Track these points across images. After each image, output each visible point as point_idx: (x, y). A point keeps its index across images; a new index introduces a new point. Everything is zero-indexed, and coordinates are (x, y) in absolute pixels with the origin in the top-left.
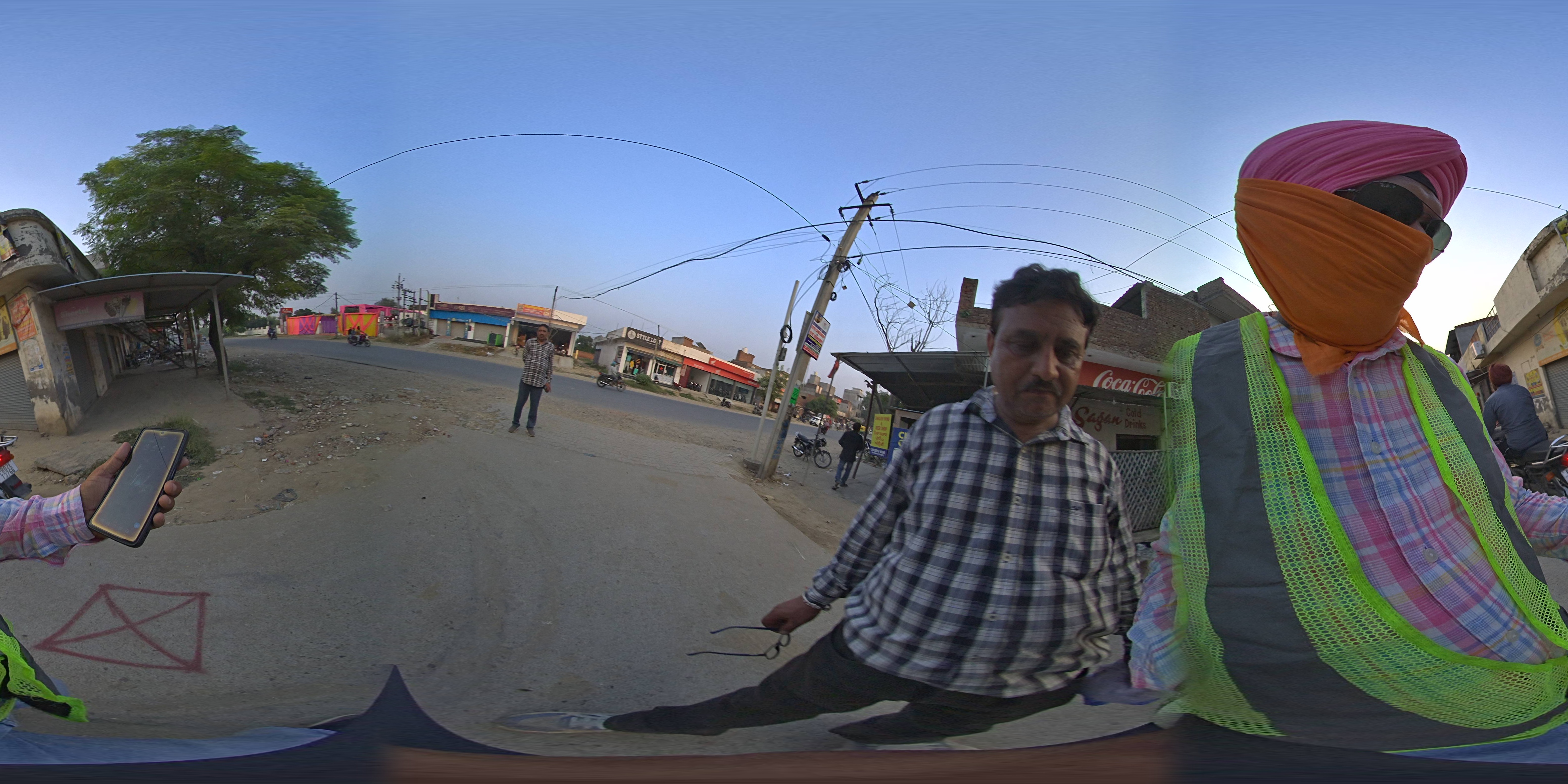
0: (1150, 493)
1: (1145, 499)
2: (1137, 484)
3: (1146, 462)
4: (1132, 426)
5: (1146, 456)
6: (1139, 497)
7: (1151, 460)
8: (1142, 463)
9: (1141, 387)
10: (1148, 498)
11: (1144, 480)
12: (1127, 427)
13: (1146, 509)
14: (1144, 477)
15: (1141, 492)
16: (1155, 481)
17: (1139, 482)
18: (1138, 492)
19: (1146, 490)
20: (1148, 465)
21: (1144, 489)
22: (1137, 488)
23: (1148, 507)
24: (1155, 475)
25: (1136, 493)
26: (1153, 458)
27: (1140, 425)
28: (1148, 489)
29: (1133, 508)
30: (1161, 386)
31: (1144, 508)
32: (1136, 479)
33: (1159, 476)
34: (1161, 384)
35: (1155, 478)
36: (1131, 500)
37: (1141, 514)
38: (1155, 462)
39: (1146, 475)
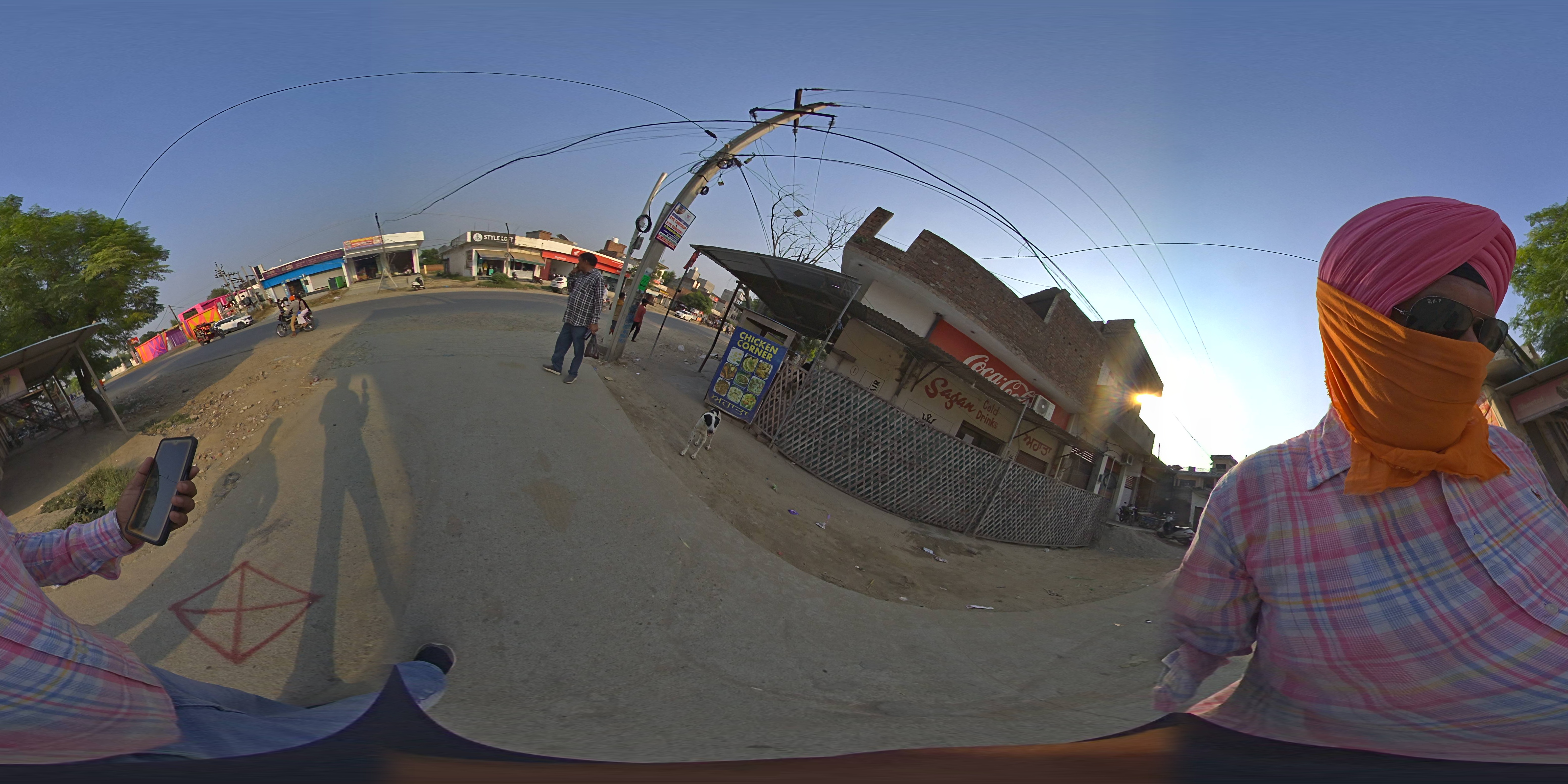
0: (962, 492)
2: (952, 477)
3: (975, 460)
4: (983, 420)
5: (977, 455)
6: (947, 490)
7: (981, 460)
8: (970, 458)
9: (1010, 386)
10: (956, 496)
11: (962, 477)
12: (977, 418)
13: (948, 505)
14: (964, 474)
15: (953, 487)
16: (973, 483)
17: (957, 476)
18: (950, 485)
19: (959, 488)
20: (975, 464)
21: (957, 486)
22: (950, 481)
23: (952, 505)
24: (976, 478)
25: (947, 486)
26: (984, 459)
27: (991, 423)
28: (961, 487)
29: (935, 498)
30: (1031, 396)
31: (946, 503)
32: (955, 472)
33: (980, 480)
34: (1032, 394)
35: (975, 480)
36: (937, 490)
37: (940, 508)
38: (984, 465)
39: (968, 472)
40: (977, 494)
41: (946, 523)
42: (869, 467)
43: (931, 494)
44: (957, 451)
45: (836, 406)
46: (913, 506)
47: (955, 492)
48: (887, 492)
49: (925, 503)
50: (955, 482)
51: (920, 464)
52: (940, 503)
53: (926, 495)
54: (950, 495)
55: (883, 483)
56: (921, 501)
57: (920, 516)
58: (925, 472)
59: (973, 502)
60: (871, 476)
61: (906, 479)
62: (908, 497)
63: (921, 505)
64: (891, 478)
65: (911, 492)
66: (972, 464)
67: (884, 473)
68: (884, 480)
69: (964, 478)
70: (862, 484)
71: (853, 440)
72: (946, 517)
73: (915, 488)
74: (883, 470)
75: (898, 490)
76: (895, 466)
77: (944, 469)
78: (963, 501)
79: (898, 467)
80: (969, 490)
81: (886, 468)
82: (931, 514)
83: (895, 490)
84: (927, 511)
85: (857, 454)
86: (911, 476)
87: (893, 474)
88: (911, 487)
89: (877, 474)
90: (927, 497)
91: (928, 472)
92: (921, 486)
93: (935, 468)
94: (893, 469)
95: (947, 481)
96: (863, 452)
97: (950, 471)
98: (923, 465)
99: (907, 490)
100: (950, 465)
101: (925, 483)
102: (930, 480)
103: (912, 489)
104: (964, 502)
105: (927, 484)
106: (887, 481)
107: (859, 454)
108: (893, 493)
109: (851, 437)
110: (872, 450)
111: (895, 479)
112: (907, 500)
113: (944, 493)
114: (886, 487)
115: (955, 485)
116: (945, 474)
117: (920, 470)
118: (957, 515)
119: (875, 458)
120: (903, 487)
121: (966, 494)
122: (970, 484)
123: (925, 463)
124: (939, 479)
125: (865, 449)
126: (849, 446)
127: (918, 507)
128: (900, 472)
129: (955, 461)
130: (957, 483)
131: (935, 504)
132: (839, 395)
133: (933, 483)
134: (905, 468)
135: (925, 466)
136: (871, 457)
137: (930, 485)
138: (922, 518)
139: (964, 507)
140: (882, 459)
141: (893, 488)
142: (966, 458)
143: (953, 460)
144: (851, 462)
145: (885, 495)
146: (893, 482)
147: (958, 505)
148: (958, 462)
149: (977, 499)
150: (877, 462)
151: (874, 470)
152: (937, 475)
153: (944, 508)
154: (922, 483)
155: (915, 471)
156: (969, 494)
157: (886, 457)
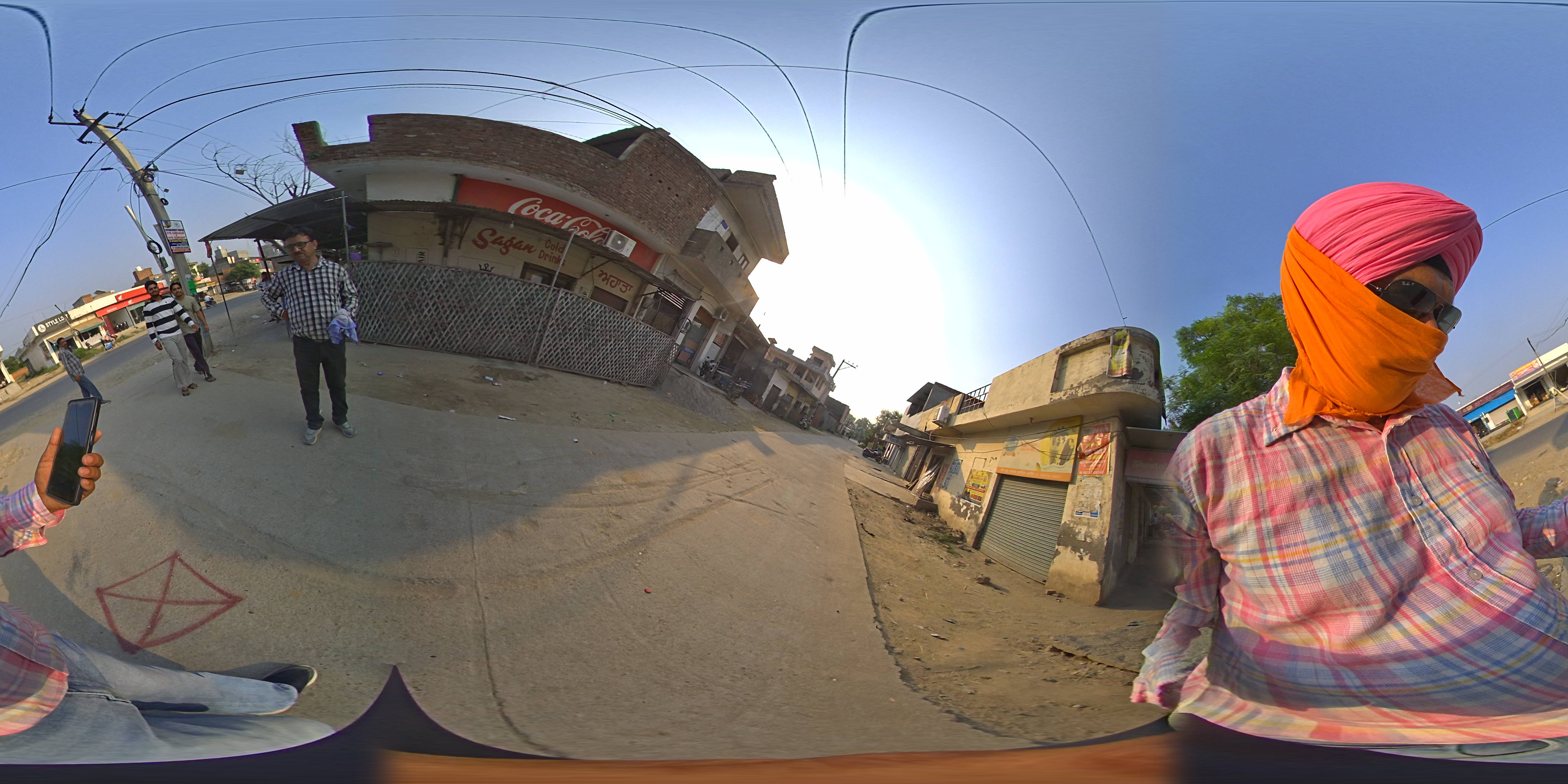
0: (516, 323)
1: (509, 328)
2: (503, 310)
3: (521, 291)
5: (523, 286)
6: (502, 323)
7: (528, 290)
8: (516, 290)
10: (512, 328)
11: (512, 309)
13: (506, 337)
14: (514, 305)
15: (506, 320)
16: (525, 313)
18: (503, 319)
19: (512, 319)
20: (523, 295)
21: (510, 318)
22: (502, 314)
23: (509, 337)
24: (527, 308)
25: (500, 319)
28: (515, 318)
29: (493, 333)
31: (504, 336)
32: (504, 305)
33: (532, 310)
35: (526, 310)
36: (493, 324)
37: (500, 341)
39: (517, 304)
40: (532, 323)
41: (509, 354)
42: (427, 321)
43: (488, 330)
44: (501, 285)
45: (383, 285)
46: (477, 344)
47: (510, 324)
48: (450, 337)
49: (485, 339)
50: (507, 315)
51: (469, 305)
52: (498, 336)
53: (484, 332)
54: (506, 327)
55: (444, 330)
56: (481, 338)
57: (485, 352)
58: (476, 310)
59: (529, 332)
60: (432, 327)
61: (462, 321)
62: (469, 336)
63: (483, 342)
64: (449, 324)
65: (471, 331)
66: (520, 295)
67: (441, 321)
68: (443, 328)
69: (515, 310)
70: (428, 337)
71: (406, 304)
72: (509, 349)
73: (472, 327)
74: (440, 319)
75: (459, 332)
76: (448, 312)
77: (493, 304)
78: (519, 331)
79: (451, 312)
80: (523, 320)
81: (442, 317)
82: (494, 348)
83: (456, 333)
84: (490, 346)
85: (413, 314)
86: (465, 317)
87: (449, 320)
88: (469, 327)
89: (436, 325)
90: (485, 333)
91: (479, 310)
92: (476, 324)
93: (484, 305)
94: (448, 316)
95: (499, 314)
96: (417, 311)
97: (499, 304)
98: (471, 305)
99: (466, 331)
100: (497, 299)
101: (480, 321)
102: (483, 316)
103: (470, 329)
104: (521, 333)
105: (482, 321)
106: (446, 328)
107: (416, 314)
108: (456, 336)
109: (402, 303)
110: (423, 307)
111: (452, 323)
112: (469, 339)
113: (499, 326)
114: (448, 333)
115: (507, 317)
116: (495, 309)
117: (471, 310)
118: (517, 345)
119: (429, 312)
120: (462, 328)
121: (521, 324)
122: (522, 314)
123: (474, 303)
124: (491, 314)
125: (417, 308)
126: (405, 310)
127: (481, 343)
128: (454, 317)
129: (502, 295)
130: (509, 315)
131: (494, 338)
132: (380, 276)
133: (486, 319)
134: (457, 312)
135: (475, 305)
136: (426, 312)
137: (485, 321)
138: (487, 353)
139: (522, 337)
140: (435, 310)
141: (454, 332)
142: (512, 290)
143: (499, 295)
144: (412, 323)
145: (450, 340)
146: (452, 327)
147: (516, 335)
148: (504, 295)
149: (533, 328)
150: (432, 314)
151: (433, 321)
152: (488, 311)
153: (504, 340)
154: (477, 321)
155: (466, 312)
156: (524, 324)
157: (437, 308)
